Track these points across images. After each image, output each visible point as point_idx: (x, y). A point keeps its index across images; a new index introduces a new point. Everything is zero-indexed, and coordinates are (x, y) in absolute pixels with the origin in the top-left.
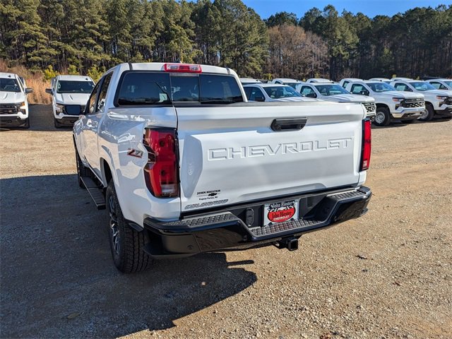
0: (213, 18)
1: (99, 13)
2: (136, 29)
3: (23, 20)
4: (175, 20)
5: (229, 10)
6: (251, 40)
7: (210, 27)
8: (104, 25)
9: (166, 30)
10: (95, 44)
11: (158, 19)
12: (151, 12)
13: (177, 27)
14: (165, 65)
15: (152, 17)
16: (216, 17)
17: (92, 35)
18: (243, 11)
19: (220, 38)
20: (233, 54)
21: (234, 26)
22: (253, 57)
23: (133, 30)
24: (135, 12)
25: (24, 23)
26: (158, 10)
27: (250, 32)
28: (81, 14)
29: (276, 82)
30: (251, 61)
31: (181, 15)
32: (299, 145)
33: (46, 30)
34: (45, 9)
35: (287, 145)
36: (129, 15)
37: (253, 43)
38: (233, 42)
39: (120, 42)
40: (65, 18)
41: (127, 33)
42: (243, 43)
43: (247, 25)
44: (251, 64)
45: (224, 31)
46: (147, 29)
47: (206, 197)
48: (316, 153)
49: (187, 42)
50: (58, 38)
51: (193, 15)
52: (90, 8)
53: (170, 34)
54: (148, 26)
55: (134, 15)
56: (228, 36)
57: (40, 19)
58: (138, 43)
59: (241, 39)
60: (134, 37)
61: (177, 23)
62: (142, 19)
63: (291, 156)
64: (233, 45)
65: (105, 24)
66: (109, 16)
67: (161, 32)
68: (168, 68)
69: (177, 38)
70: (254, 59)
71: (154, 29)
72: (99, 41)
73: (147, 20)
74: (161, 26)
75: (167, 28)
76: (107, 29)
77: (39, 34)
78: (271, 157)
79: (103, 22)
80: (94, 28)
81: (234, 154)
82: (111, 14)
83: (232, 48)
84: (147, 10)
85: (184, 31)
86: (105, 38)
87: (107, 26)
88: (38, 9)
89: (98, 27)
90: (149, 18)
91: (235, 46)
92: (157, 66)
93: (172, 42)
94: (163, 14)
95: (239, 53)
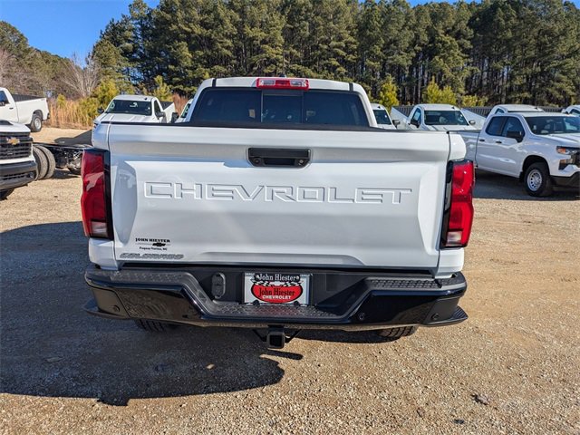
0: (503, 23)
1: (348, 28)
2: (391, 44)
3: (266, 43)
4: (445, 28)
5: (531, 8)
6: (562, 49)
7: (497, 34)
8: (351, 43)
9: (430, 43)
10: (338, 66)
11: (421, 30)
12: (413, 21)
13: (447, 39)
14: (258, 80)
15: (413, 28)
16: (507, 19)
17: (336, 55)
18: (555, 7)
19: (510, 49)
20: (529, 71)
21: (536, 30)
22: (564, 74)
23: (387, 46)
24: (392, 22)
25: (267, 46)
26: (423, 18)
27: (561, 38)
28: (328, 31)
29: (573, 111)
30: (559, 81)
31: (454, 22)
32: (298, 191)
33: (288, 52)
34: (290, 28)
35: (274, 189)
36: (384, 27)
37: (565, 53)
38: (533, 53)
39: (368, 62)
40: (310, 38)
41: (377, 50)
42: (548, 54)
43: (558, 28)
44: (558, 85)
45: (518, 38)
46: (405, 43)
47: (150, 247)
48: (331, 207)
49: (458, 57)
50: (299, 60)
51: (472, 19)
52: (338, 23)
53: (435, 47)
54: (407, 39)
55: (390, 26)
56: (525, 45)
57: (283, 41)
58: (391, 62)
59: (545, 48)
60: (388, 55)
61: (447, 32)
62: (400, 31)
63: (282, 205)
64: (531, 58)
65: (354, 40)
66: (360, 31)
67: (423, 46)
68: (261, 84)
69: (444, 52)
70: (564, 78)
71: (413, 44)
72: (343, 62)
73: (406, 31)
74: (425, 38)
75: (432, 40)
76: (355, 47)
77: (280, 57)
78: (244, 203)
79: (351, 39)
80: (339, 47)
81: (184, 192)
82: (362, 28)
83: (528, 62)
84: (407, 19)
85: (455, 43)
86: (351, 58)
87: (355, 43)
88: (284, 29)
89: (344, 46)
90: (410, 29)
91: (533, 59)
92: (247, 82)
93: (437, 58)
94: (429, 22)
95: (539, 69)
